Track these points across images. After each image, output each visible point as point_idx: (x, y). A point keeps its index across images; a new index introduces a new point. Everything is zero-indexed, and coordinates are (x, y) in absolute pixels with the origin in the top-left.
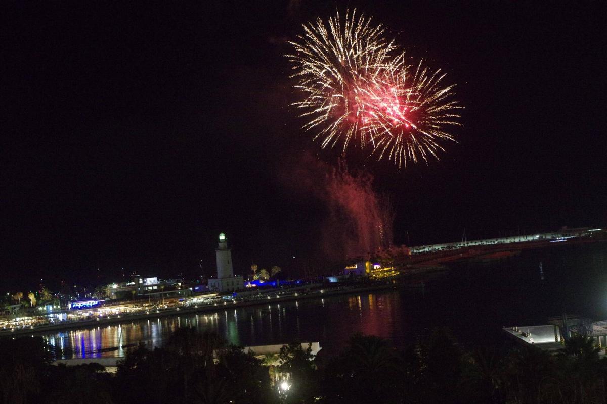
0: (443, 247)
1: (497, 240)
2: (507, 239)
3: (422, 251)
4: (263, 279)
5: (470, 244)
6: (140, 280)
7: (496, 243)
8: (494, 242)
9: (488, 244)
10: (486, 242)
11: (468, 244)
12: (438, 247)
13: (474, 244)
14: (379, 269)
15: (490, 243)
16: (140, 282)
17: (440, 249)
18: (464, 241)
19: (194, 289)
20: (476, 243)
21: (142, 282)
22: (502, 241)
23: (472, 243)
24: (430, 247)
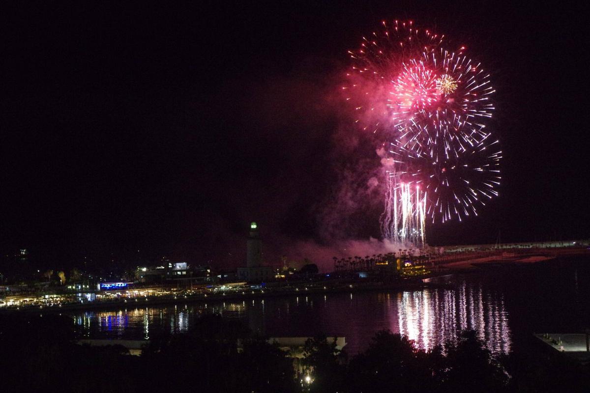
0: (476, 248)
1: (532, 244)
2: (542, 243)
3: (455, 251)
4: (292, 271)
5: (505, 247)
6: (170, 264)
7: (531, 247)
8: (529, 246)
9: (522, 247)
10: (521, 246)
11: (502, 246)
12: (472, 248)
13: (508, 247)
14: (410, 266)
15: (525, 247)
16: (169, 267)
17: (473, 250)
18: (498, 243)
19: (222, 277)
20: (510, 246)
21: (171, 267)
22: (538, 245)
23: (506, 245)
24: (463, 248)
